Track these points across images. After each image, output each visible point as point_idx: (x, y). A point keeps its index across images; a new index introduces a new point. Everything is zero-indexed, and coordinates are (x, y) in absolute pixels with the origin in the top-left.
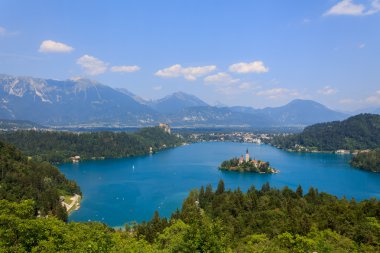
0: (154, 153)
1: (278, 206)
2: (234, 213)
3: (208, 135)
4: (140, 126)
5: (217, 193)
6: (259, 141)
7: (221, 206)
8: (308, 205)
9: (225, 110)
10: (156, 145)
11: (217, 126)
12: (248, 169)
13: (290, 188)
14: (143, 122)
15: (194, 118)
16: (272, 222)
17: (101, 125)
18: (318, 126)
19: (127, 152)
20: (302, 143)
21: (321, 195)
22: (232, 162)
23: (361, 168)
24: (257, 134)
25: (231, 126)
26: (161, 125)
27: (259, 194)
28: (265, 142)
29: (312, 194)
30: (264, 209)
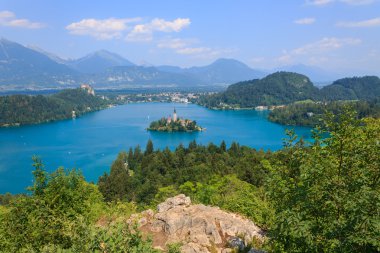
0: (77, 117)
1: (203, 161)
2: (162, 171)
3: (135, 96)
4: (60, 88)
5: (145, 154)
6: (186, 101)
7: (150, 166)
8: (230, 159)
9: (152, 69)
10: (80, 109)
11: (144, 86)
12: (176, 128)
13: (215, 144)
14: (64, 84)
15: (120, 78)
16: (197, 176)
17: (12, 88)
18: (240, 84)
19: (46, 117)
20: (226, 101)
21: (242, 149)
22: (160, 123)
23: (277, 122)
24: (184, 93)
25: (158, 86)
26: (84, 86)
27: (186, 152)
28: (192, 101)
29: (234, 147)
30: (191, 165)
